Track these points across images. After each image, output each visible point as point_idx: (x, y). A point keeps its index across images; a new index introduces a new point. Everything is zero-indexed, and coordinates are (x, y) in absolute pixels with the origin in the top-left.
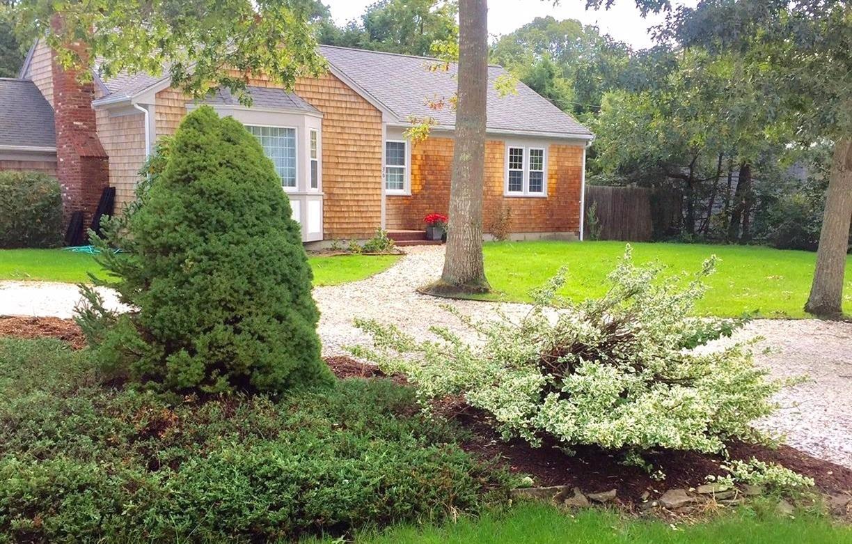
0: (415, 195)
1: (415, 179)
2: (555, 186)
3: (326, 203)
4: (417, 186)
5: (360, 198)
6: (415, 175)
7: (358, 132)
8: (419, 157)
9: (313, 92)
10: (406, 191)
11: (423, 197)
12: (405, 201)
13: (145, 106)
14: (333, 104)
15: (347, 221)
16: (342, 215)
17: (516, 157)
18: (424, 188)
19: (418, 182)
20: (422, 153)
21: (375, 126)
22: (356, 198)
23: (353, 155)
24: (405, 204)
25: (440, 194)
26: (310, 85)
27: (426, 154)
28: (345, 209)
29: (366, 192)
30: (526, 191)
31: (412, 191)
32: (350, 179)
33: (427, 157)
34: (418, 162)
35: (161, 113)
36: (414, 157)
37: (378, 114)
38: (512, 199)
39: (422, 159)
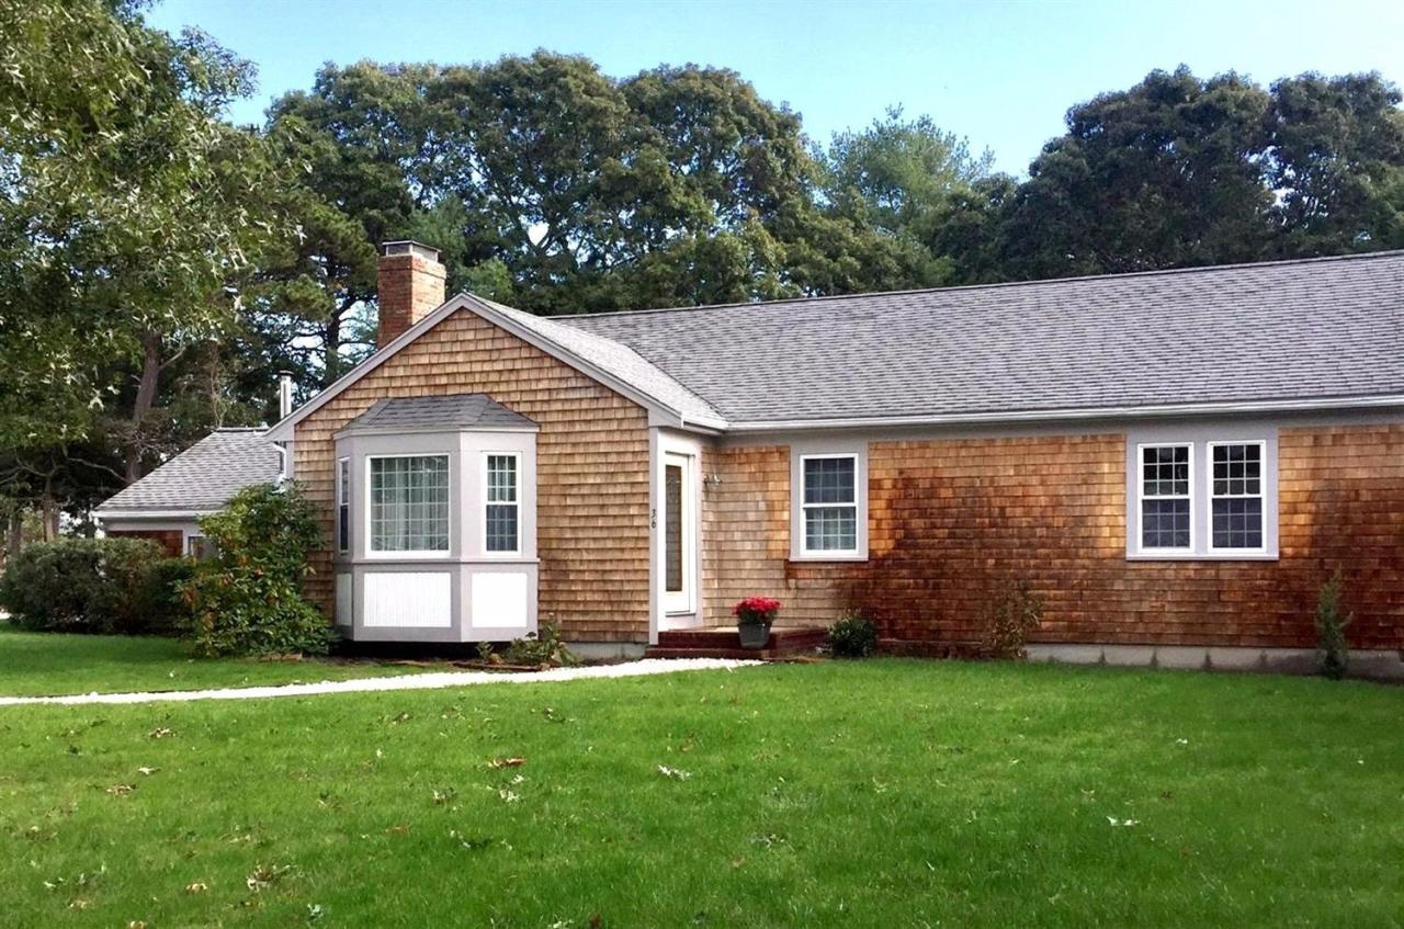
0: (875, 561)
1: (878, 528)
2: (1307, 531)
3: (543, 577)
4: (883, 542)
5: (608, 566)
6: (879, 521)
7: (602, 450)
8: (888, 484)
9: (522, 391)
10: (858, 553)
11: (899, 563)
12: (855, 573)
13: (284, 445)
14: (558, 406)
15: (581, 607)
16: (572, 597)
17: (1166, 469)
18: (899, 545)
19: (886, 534)
20: (895, 474)
21: (636, 436)
22: (600, 567)
23: (595, 491)
24: (857, 578)
25: (941, 556)
26: (517, 381)
27: (904, 476)
28: (580, 588)
29: (618, 555)
30: (1202, 545)
31: (871, 552)
32: (590, 534)
33: (906, 482)
34: (885, 495)
35: (302, 452)
36: (875, 485)
37: (641, 414)
38: (1160, 566)
39: (894, 487)
